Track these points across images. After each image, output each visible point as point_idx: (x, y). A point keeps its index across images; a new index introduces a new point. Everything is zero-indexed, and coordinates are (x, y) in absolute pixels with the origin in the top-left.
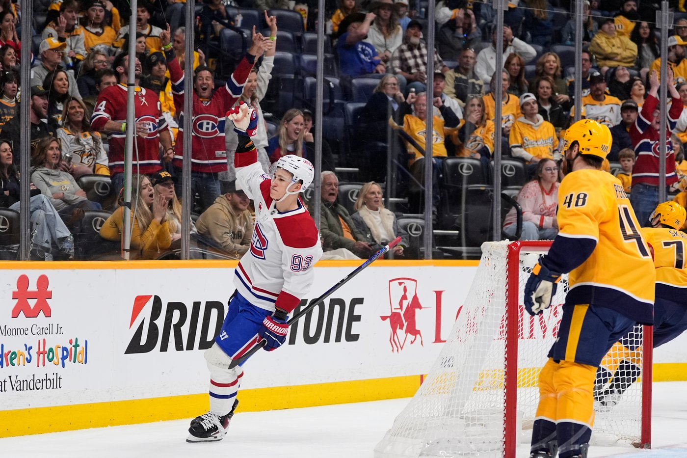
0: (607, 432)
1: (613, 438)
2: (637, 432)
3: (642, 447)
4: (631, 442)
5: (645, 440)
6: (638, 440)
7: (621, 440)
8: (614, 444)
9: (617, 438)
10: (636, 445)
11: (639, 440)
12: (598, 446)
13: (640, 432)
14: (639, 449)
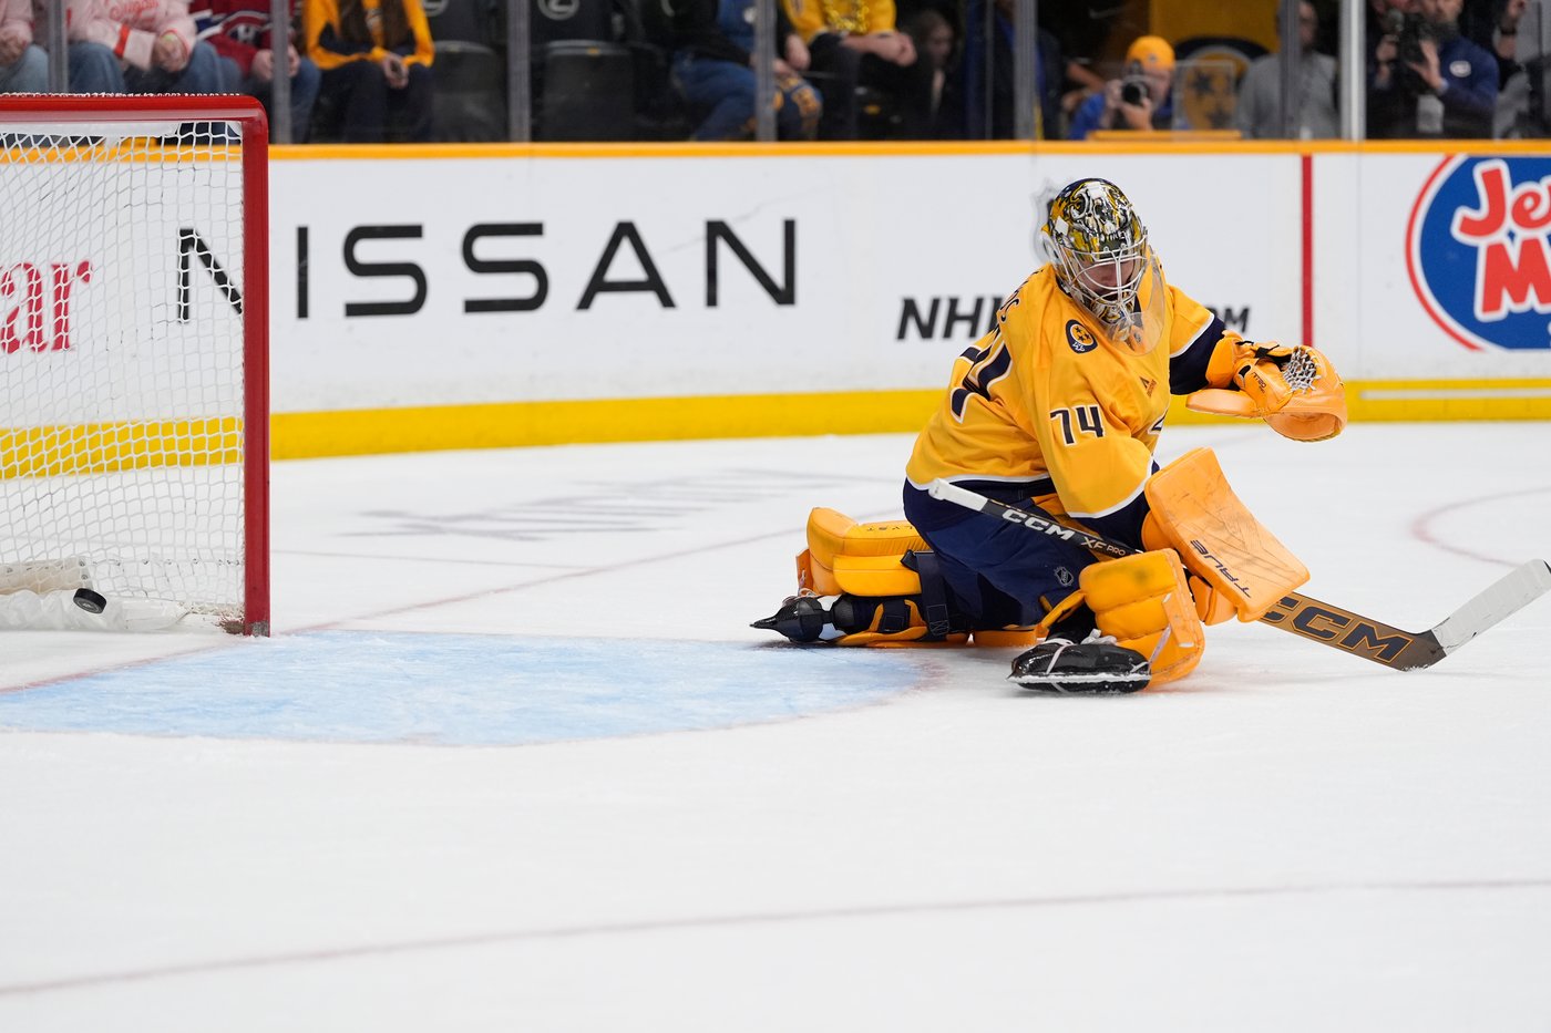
0: (156, 595)
1: (172, 610)
2: (232, 593)
3: (247, 632)
4: (218, 619)
5: (255, 615)
6: (237, 615)
7: (191, 615)
8: (175, 626)
9: (182, 610)
10: (232, 628)
11: (238, 613)
12: (132, 632)
13: (242, 592)
14: (239, 638)
